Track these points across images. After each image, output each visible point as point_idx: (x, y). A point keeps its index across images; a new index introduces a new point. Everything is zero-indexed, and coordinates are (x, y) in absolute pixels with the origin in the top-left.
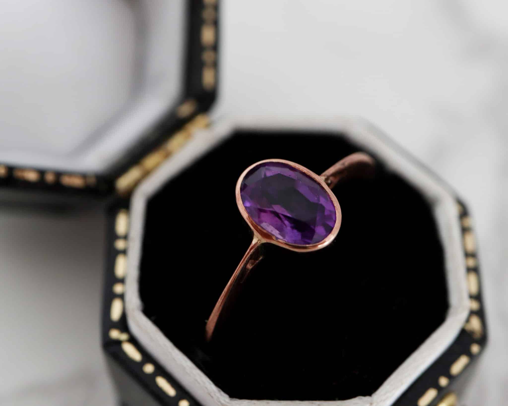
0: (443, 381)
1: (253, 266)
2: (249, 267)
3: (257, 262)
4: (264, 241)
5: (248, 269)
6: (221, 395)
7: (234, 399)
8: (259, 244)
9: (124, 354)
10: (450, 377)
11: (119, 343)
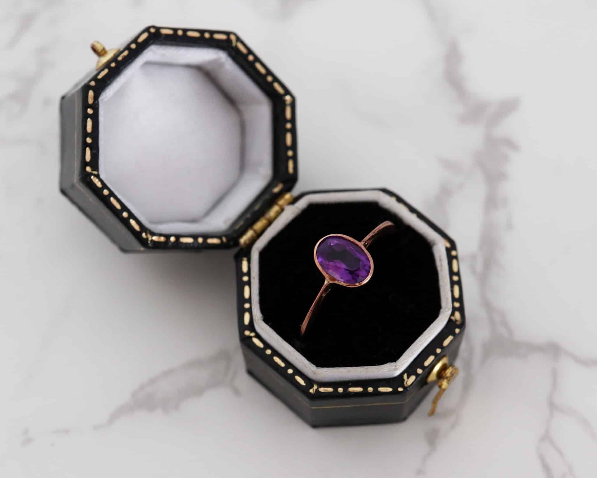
0: (438, 351)
1: (325, 295)
2: (324, 295)
3: (328, 292)
4: (331, 282)
5: (323, 296)
6: (311, 366)
7: (319, 368)
8: (328, 283)
9: (254, 344)
10: (442, 348)
11: (251, 338)
